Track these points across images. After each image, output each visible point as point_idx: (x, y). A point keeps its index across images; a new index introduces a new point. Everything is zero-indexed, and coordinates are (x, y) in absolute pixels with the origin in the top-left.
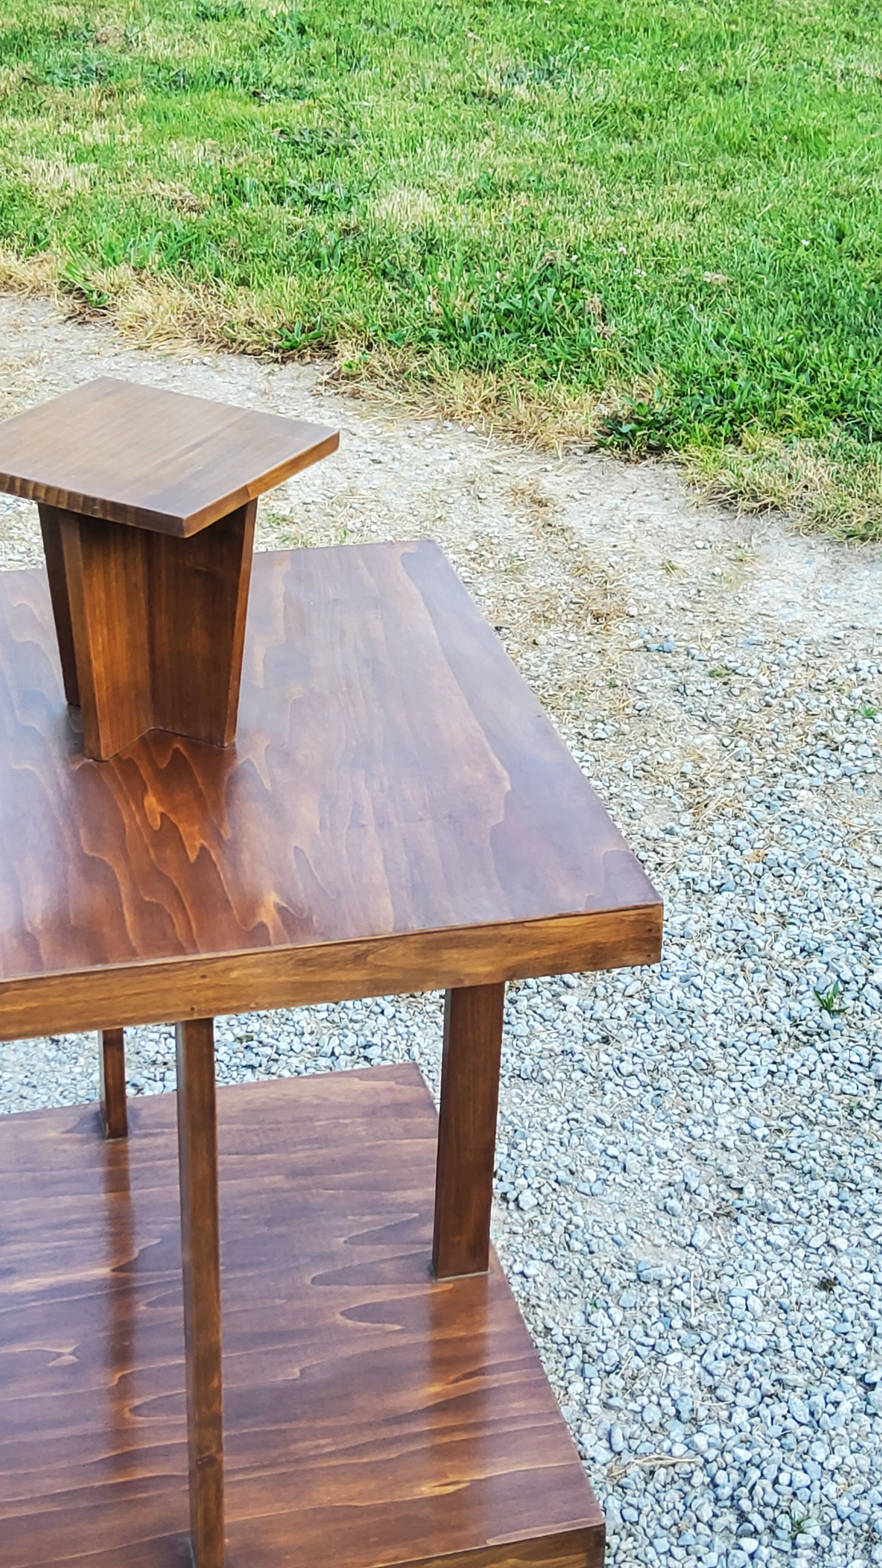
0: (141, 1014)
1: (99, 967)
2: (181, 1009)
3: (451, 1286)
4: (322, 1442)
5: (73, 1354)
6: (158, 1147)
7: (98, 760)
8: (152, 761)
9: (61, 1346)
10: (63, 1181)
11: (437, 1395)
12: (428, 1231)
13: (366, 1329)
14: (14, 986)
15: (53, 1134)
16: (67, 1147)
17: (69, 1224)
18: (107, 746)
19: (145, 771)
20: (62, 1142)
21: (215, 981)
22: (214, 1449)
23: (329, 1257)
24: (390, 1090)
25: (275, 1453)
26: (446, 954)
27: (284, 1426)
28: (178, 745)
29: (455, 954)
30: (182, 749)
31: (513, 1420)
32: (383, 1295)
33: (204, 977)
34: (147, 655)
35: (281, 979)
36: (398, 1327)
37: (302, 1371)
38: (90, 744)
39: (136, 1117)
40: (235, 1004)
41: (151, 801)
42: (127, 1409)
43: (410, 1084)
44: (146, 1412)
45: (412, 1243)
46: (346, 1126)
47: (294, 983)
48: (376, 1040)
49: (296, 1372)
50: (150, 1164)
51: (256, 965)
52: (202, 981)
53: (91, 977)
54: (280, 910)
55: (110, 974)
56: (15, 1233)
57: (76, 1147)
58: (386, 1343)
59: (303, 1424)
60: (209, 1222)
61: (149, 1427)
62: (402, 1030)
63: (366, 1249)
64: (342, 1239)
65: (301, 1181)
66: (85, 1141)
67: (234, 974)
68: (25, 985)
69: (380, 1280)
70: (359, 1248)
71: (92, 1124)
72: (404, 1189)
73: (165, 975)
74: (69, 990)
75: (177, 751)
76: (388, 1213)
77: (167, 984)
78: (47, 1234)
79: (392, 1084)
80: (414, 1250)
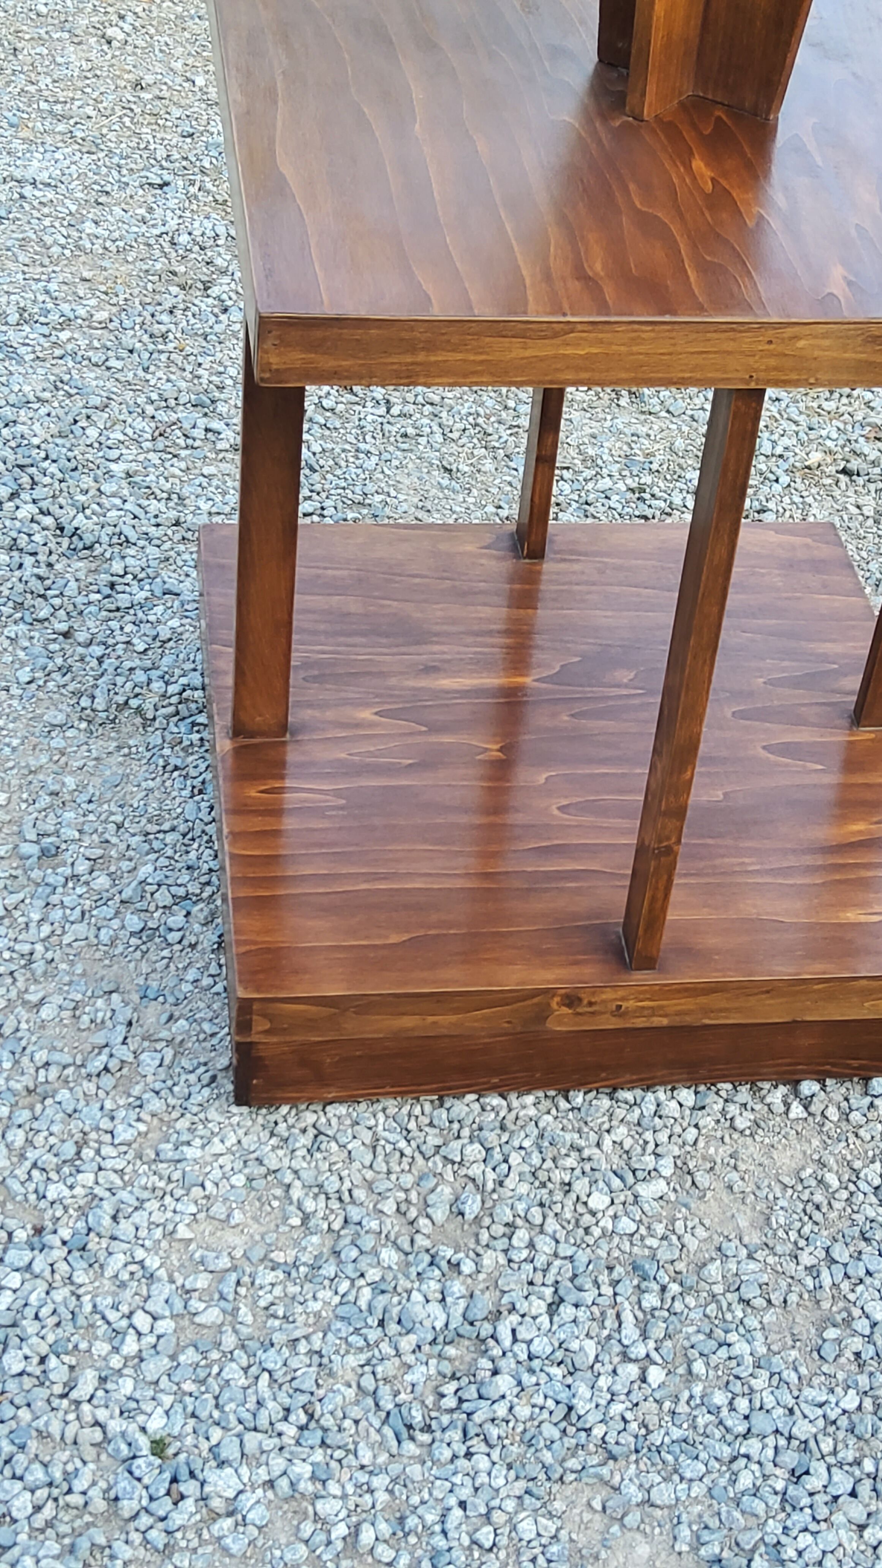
0: (698, 375)
1: (667, 318)
2: (739, 375)
3: (873, 736)
4: (747, 860)
5: (500, 750)
6: (574, 573)
7: (639, 118)
8: (694, 126)
9: (488, 742)
10: (481, 592)
11: (860, 832)
12: (854, 682)
13: (787, 765)
14: (579, 327)
15: (469, 548)
16: (483, 561)
17: (490, 633)
18: (650, 105)
19: (689, 135)
20: (482, 556)
21: (780, 348)
22: (673, 840)
23: (751, 694)
24: (807, 546)
25: (701, 864)
27: (710, 841)
28: (718, 113)
30: (724, 118)
32: (804, 736)
33: (770, 342)
34: (701, 8)
35: (847, 355)
36: (819, 767)
37: (726, 794)
38: (632, 100)
39: (552, 542)
40: (794, 376)
41: (698, 164)
42: (554, 807)
43: (827, 543)
44: (574, 811)
45: (833, 691)
46: (763, 575)
47: (860, 361)
48: (771, 505)
49: (719, 795)
50: (565, 587)
51: (825, 336)
52: (767, 347)
53: (657, 328)
54: (850, 283)
55: (676, 327)
56: (437, 634)
57: (493, 563)
58: (807, 780)
59: (729, 842)
61: (576, 826)
62: (797, 499)
63: (787, 691)
64: (761, 680)
66: (498, 558)
67: (801, 344)
68: (590, 328)
69: (801, 722)
70: (779, 690)
71: (506, 543)
72: (826, 640)
73: (731, 334)
74: (633, 339)
75: (719, 119)
76: (808, 661)
77: (730, 346)
78: (470, 640)
79: (809, 541)
80: (837, 698)
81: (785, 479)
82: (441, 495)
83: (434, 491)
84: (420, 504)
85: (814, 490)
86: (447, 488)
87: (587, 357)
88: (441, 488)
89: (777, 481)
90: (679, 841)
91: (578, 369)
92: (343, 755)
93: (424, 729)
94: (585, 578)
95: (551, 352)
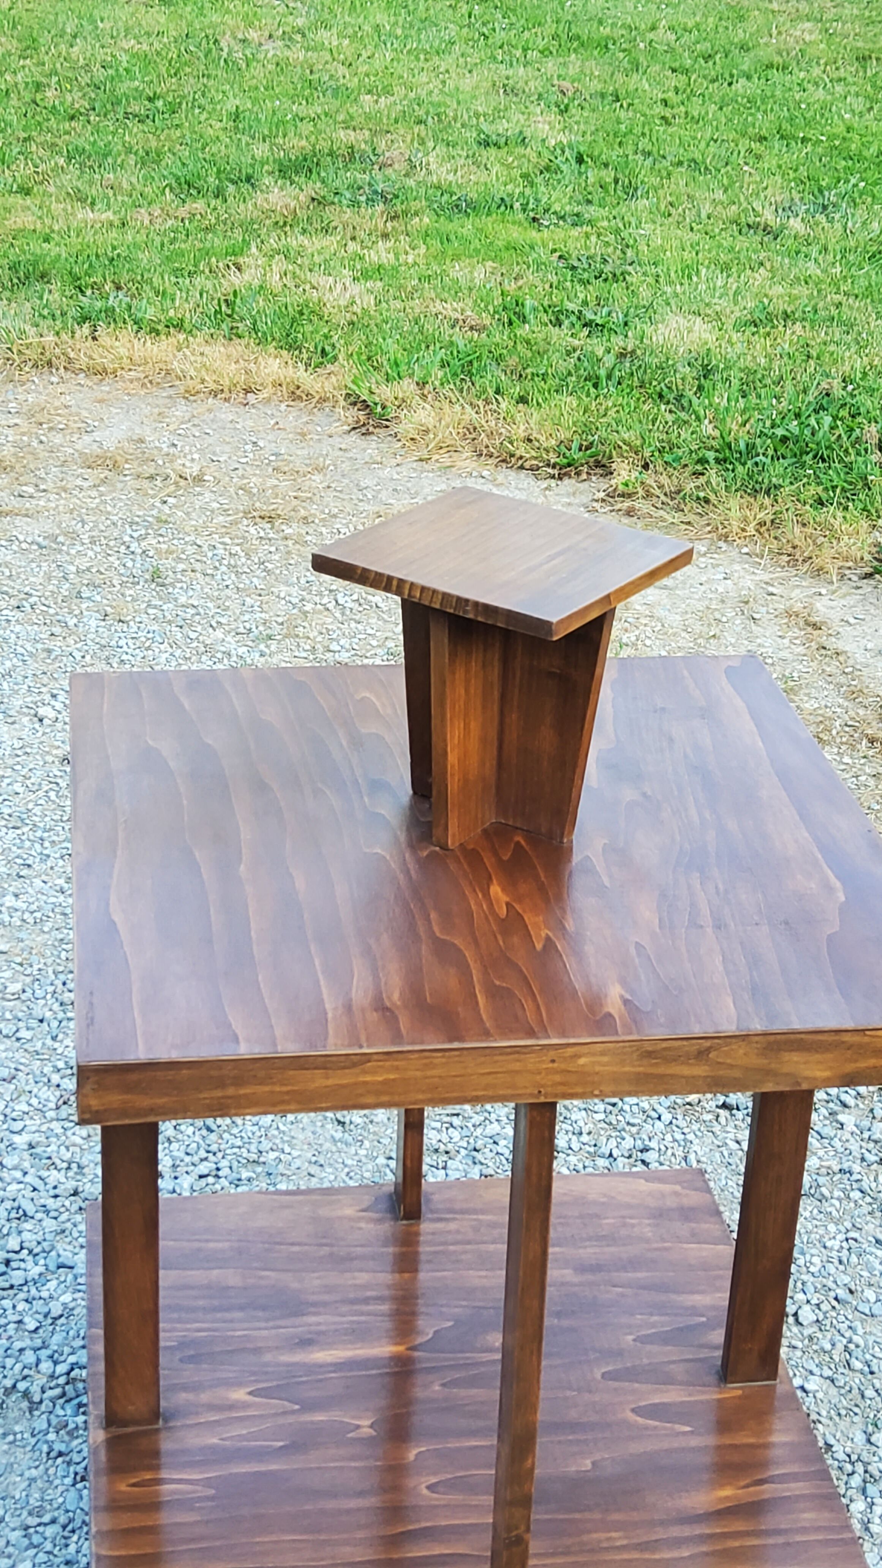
0: (490, 1093)
1: (456, 1045)
2: (528, 1091)
3: (740, 1392)
4: (614, 1534)
5: (371, 1426)
6: (449, 1232)
7: (444, 848)
8: (495, 853)
9: (360, 1418)
10: (359, 1258)
11: (727, 1498)
12: (718, 1336)
13: (656, 1428)
14: (375, 1057)
15: (349, 1212)
16: (363, 1225)
17: (366, 1301)
18: (454, 835)
19: (489, 861)
20: (360, 1219)
21: (563, 1066)
22: (523, 1528)
23: (620, 1353)
24: (676, 1193)
25: (568, 1541)
26: (786, 1056)
27: (577, 1516)
28: (519, 838)
29: (795, 1057)
30: (523, 843)
31: (804, 1530)
32: (672, 1395)
33: (553, 1061)
34: (495, 752)
35: (627, 1069)
36: (688, 1429)
37: (593, 1463)
38: (437, 832)
39: (429, 1201)
40: (579, 1090)
41: (496, 890)
42: (423, 1486)
43: (696, 1189)
44: (441, 1489)
45: (702, 1346)
46: (633, 1226)
47: (639, 1073)
49: (587, 1464)
50: (441, 1248)
51: (603, 1053)
52: (551, 1065)
53: (448, 1054)
54: (626, 1002)
55: (465, 1052)
56: (314, 1304)
57: (371, 1226)
58: (676, 1444)
59: (597, 1516)
60: (536, 1303)
61: (445, 1506)
63: (655, 1348)
64: (631, 1338)
65: (589, 1277)
66: (379, 1221)
67: (582, 1061)
68: (385, 1057)
69: (668, 1380)
70: (649, 1347)
71: (386, 1205)
72: (692, 1292)
73: (516, 1056)
74: (426, 1065)
75: (518, 843)
76: (676, 1315)
77: (517, 1066)
78: (345, 1309)
79: (678, 1188)
80: (704, 1354)
81: (667, 1117)
82: (334, 1149)
83: (327, 1145)
84: (314, 1159)
85: (695, 1127)
86: (340, 1140)
87: (385, 1082)
88: (334, 1141)
89: (659, 1118)
90: (528, 1530)
91: (378, 1093)
92: (215, 1441)
93: (297, 1407)
94: (459, 1237)
95: (352, 1080)
